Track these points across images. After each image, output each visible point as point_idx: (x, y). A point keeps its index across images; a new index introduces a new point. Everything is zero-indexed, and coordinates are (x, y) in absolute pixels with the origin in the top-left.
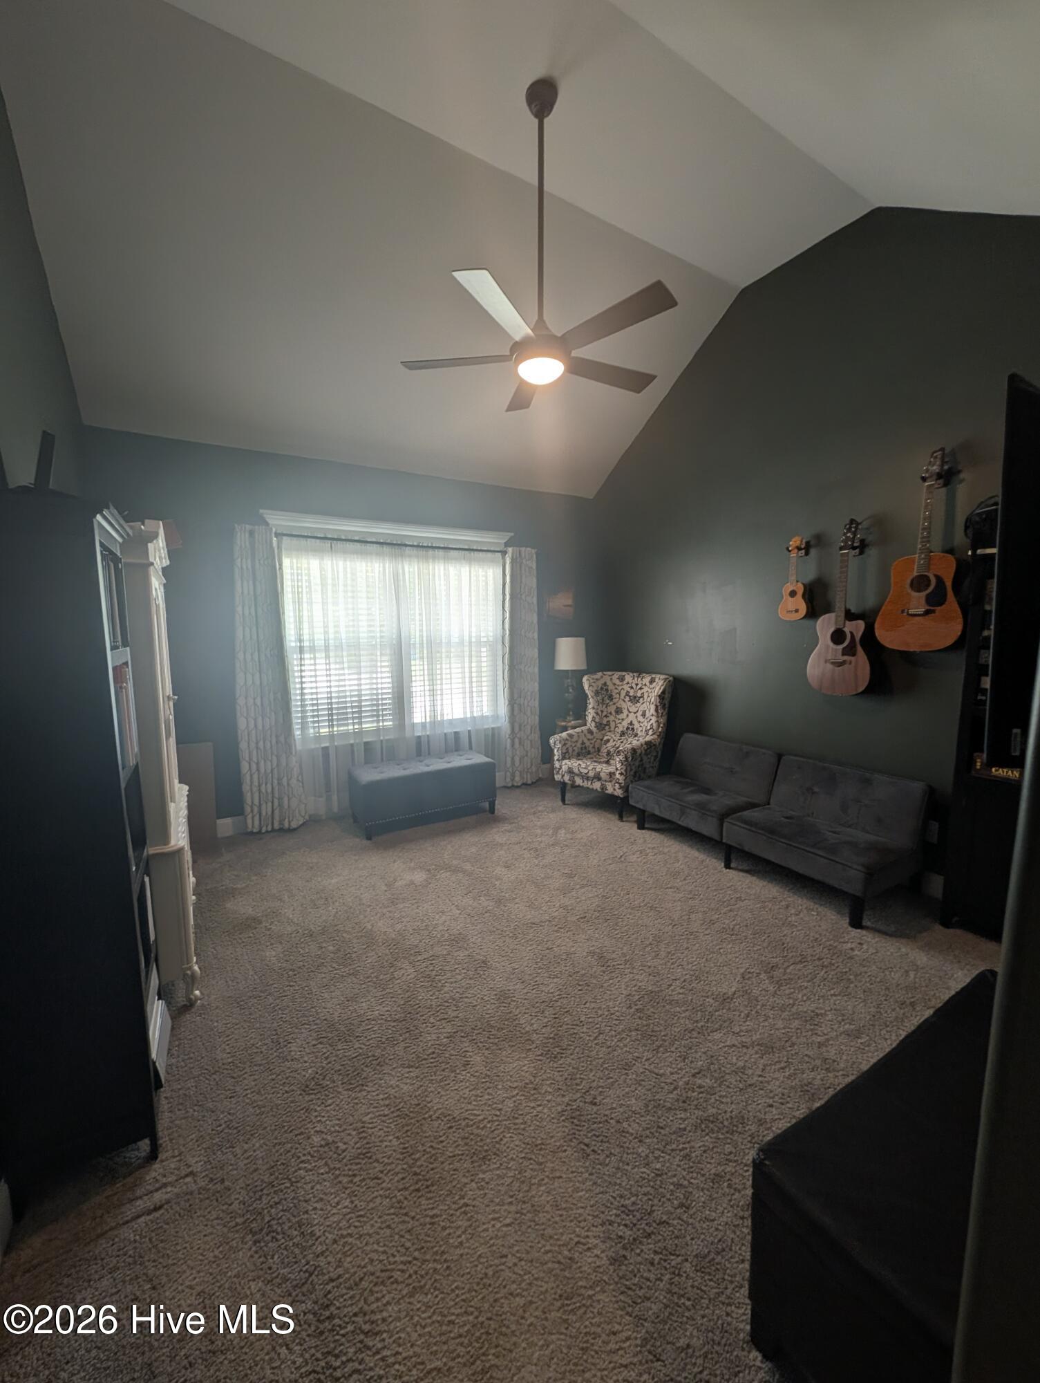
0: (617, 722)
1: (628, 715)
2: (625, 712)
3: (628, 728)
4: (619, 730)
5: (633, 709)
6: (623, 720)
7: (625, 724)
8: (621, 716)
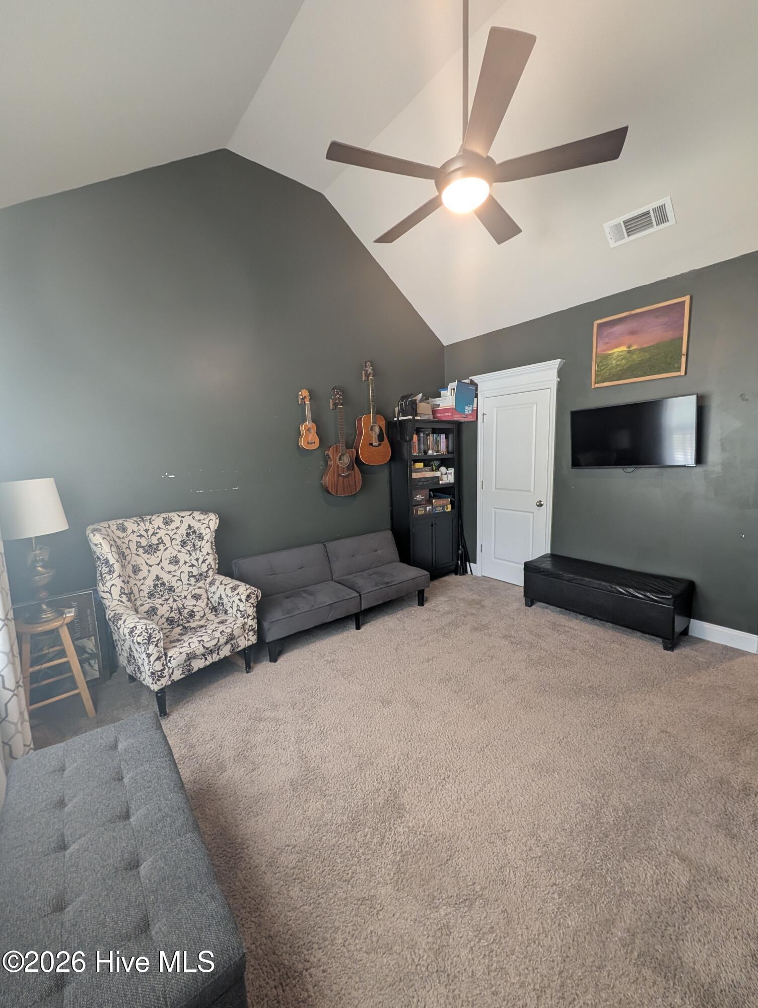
0: (139, 584)
1: (149, 571)
2: (145, 568)
3: (155, 586)
4: (145, 593)
5: (153, 560)
6: (144, 578)
7: (150, 582)
8: (141, 575)
